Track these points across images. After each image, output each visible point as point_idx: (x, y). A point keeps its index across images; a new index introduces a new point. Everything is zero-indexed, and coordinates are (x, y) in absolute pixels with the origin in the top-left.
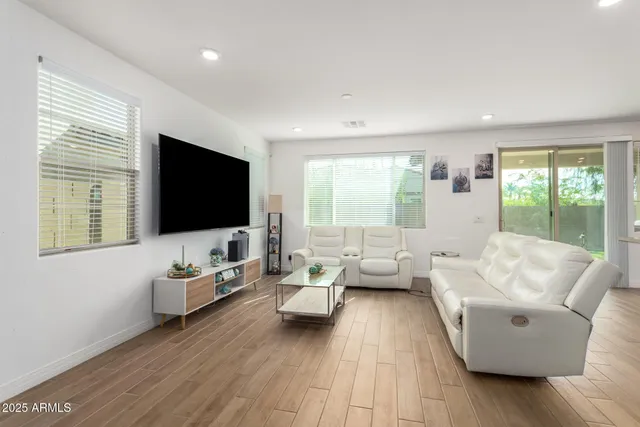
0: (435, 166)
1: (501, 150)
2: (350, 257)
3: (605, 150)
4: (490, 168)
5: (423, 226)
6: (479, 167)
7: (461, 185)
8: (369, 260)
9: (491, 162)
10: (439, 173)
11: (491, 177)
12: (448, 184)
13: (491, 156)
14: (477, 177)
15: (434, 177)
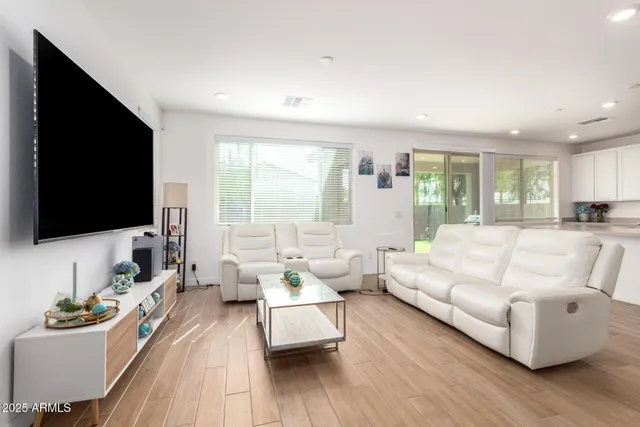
0: (363, 160)
1: (415, 151)
2: (295, 260)
3: (481, 159)
4: (407, 167)
5: (350, 222)
6: (399, 165)
7: (384, 182)
8: (317, 262)
9: (408, 161)
10: (366, 168)
11: (408, 175)
12: (374, 179)
13: (408, 155)
14: (397, 175)
15: (361, 172)
